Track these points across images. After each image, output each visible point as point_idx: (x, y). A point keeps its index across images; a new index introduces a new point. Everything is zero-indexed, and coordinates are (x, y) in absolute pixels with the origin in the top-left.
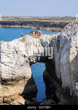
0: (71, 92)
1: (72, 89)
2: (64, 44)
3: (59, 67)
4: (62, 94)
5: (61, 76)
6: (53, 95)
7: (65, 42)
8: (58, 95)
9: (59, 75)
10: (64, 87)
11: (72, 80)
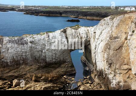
0: (104, 75)
1: (105, 72)
2: (99, 36)
3: (95, 54)
4: (97, 76)
5: (96, 61)
6: (89, 76)
7: (100, 34)
8: (94, 76)
9: (95, 60)
10: (98, 70)
11: (105, 65)
